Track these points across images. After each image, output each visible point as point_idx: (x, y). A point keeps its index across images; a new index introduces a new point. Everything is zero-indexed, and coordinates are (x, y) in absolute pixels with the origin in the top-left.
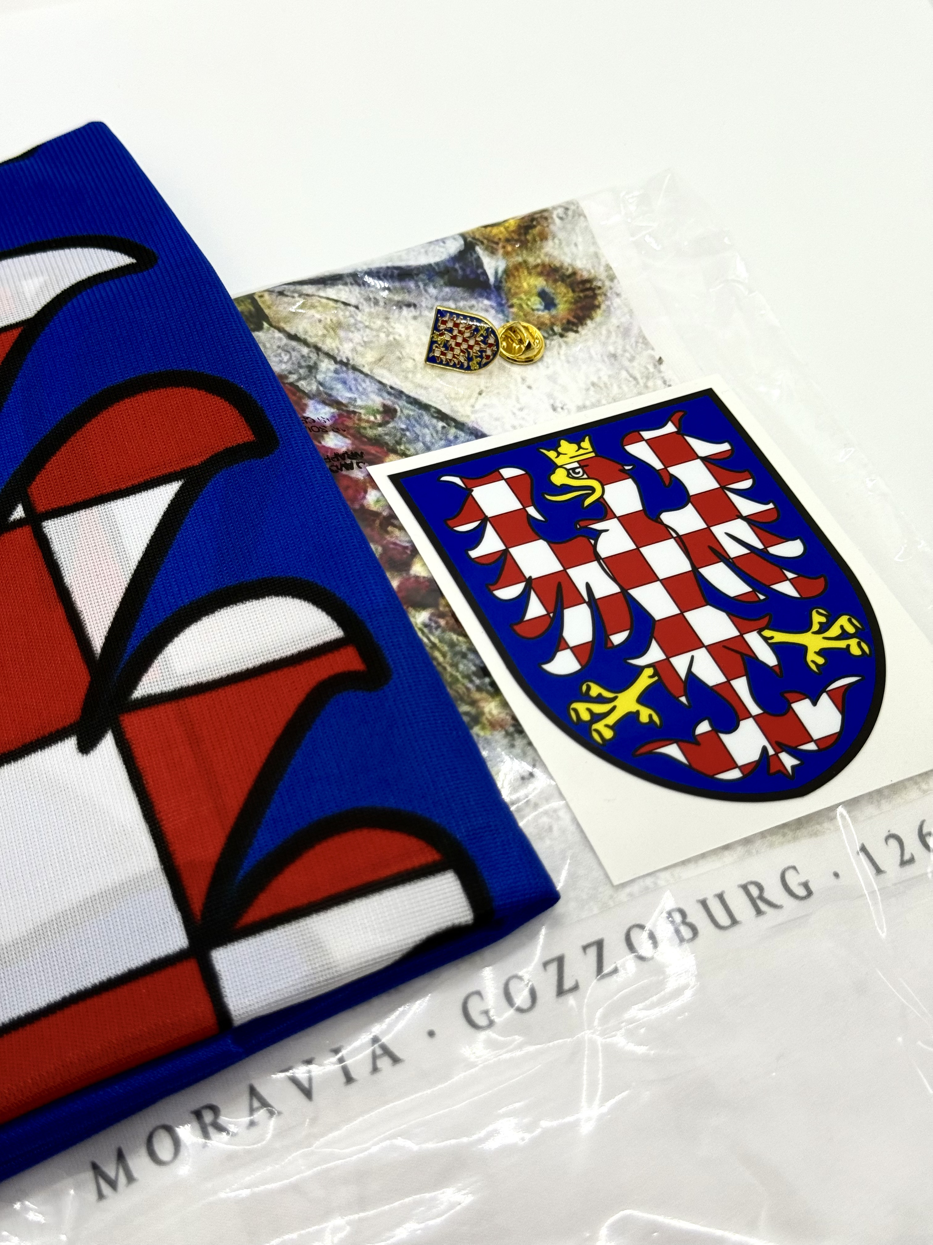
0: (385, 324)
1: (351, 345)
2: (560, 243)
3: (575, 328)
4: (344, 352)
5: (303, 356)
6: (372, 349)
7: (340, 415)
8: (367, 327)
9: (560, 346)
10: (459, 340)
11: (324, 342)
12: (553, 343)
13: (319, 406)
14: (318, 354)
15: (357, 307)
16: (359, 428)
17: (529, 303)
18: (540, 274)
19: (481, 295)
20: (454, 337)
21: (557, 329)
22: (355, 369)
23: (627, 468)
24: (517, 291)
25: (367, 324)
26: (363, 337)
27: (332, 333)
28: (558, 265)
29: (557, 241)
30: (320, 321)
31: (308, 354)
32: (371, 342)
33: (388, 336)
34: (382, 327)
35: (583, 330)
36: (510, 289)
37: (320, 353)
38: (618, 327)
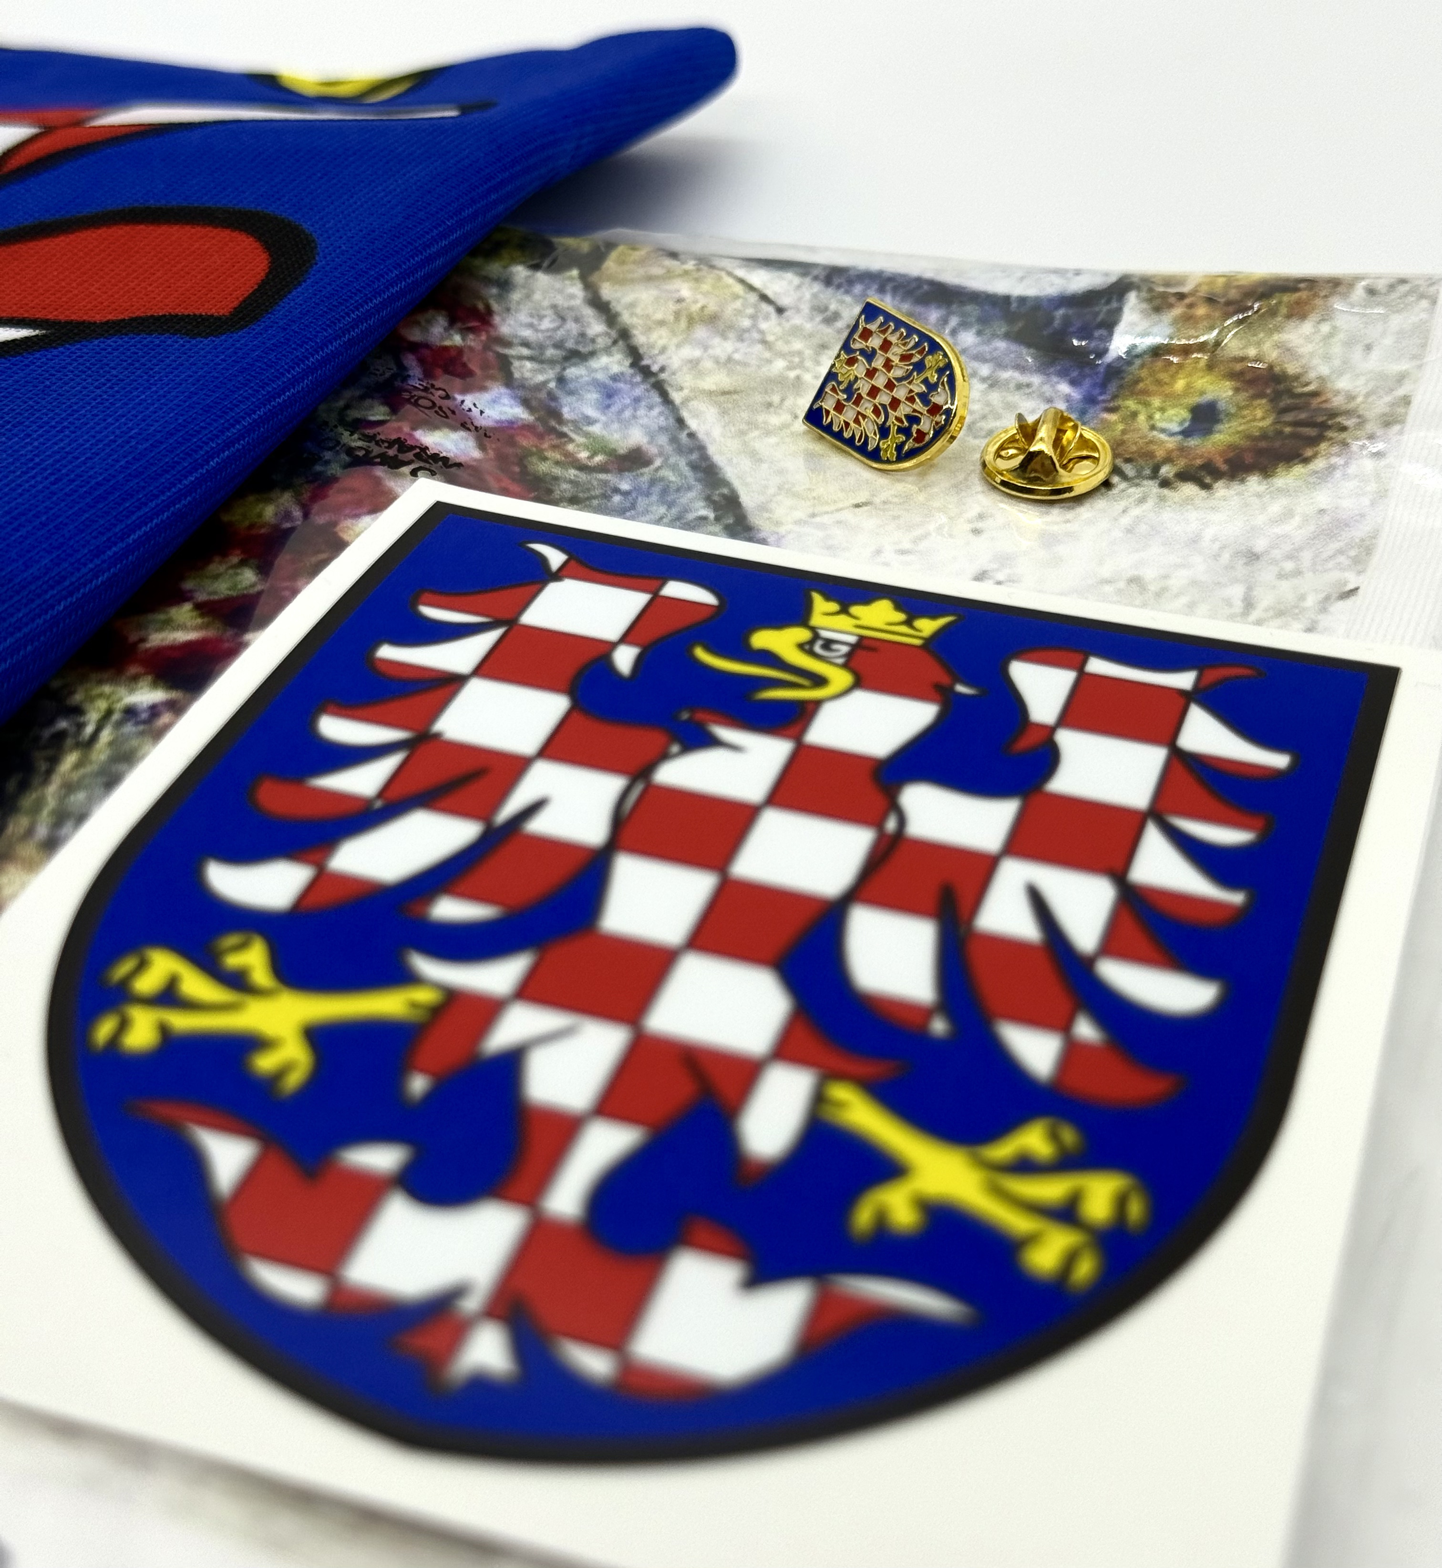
0: (808, 352)
1: (697, 353)
2: (1331, 335)
3: (1208, 480)
4: (670, 358)
5: (583, 335)
6: (730, 372)
7: (527, 428)
8: (764, 342)
9: (1142, 500)
10: (880, 381)
11: (648, 330)
12: (1132, 490)
13: (506, 400)
14: (615, 342)
15: (780, 310)
16: (532, 454)
17: (1157, 416)
18: (1233, 375)
19: (1063, 374)
20: (871, 373)
21: (1166, 471)
22: (660, 388)
23: (961, 689)
24: (1152, 388)
25: (770, 338)
26: (736, 351)
27: (683, 323)
28: (1292, 369)
29: (1325, 328)
30: (680, 300)
31: (597, 336)
32: (745, 364)
33: (790, 368)
34: (799, 353)
35: (1221, 489)
36: (1137, 381)
37: (621, 343)
38: (1322, 511)
